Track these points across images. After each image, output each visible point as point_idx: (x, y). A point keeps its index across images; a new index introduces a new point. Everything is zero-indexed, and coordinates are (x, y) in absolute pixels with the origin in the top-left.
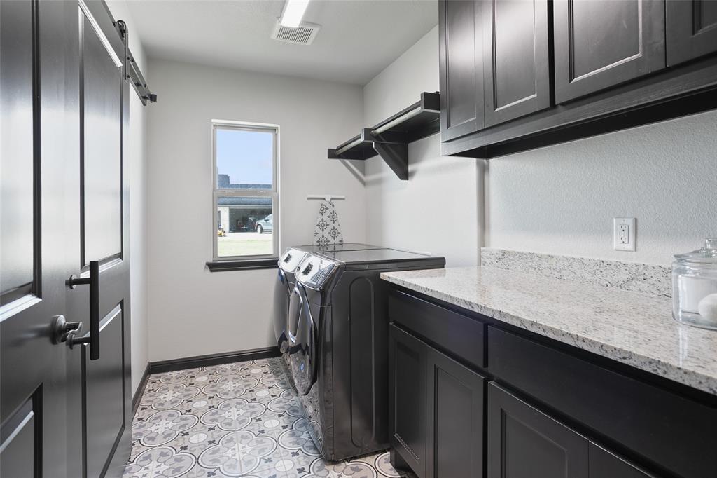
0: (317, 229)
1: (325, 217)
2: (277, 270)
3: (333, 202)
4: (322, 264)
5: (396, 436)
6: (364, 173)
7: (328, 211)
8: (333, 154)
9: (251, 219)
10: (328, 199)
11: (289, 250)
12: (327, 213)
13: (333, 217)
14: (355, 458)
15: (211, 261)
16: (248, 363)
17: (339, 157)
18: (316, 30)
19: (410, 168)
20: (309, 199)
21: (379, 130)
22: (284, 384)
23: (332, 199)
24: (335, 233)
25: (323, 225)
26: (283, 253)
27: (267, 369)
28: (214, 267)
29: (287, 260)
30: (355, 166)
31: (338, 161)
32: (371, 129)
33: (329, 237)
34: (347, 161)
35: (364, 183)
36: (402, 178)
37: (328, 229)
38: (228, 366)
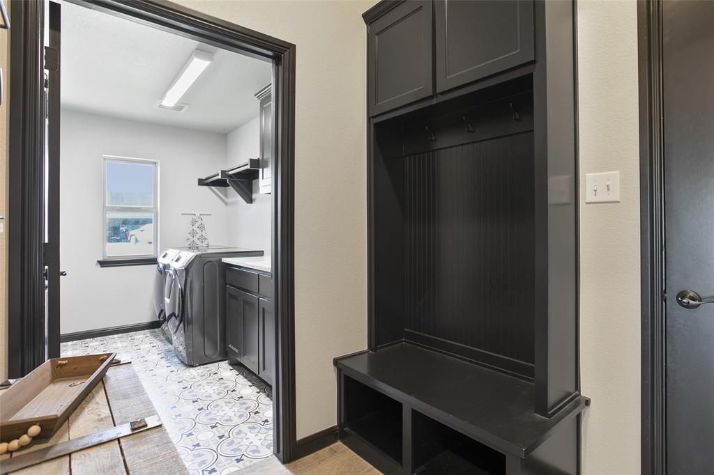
0: (189, 236)
1: (195, 228)
2: (156, 265)
3: (202, 216)
4: (187, 256)
5: (230, 346)
6: (226, 196)
7: (198, 224)
8: (202, 182)
9: (123, 229)
10: (198, 214)
11: (166, 250)
12: (197, 224)
13: (202, 227)
14: (206, 364)
15: (101, 259)
16: (131, 334)
17: (207, 185)
18: (186, 107)
19: (254, 196)
20: (183, 214)
21: (231, 173)
22: (162, 341)
23: (201, 215)
24: (202, 239)
25: (193, 233)
26: (161, 252)
27: (148, 335)
28: (103, 264)
29: (164, 256)
30: (220, 191)
31: (206, 188)
32: (225, 171)
33: (198, 242)
34: (213, 188)
35: (226, 204)
36: (248, 203)
37: (198, 236)
38: (116, 336)
